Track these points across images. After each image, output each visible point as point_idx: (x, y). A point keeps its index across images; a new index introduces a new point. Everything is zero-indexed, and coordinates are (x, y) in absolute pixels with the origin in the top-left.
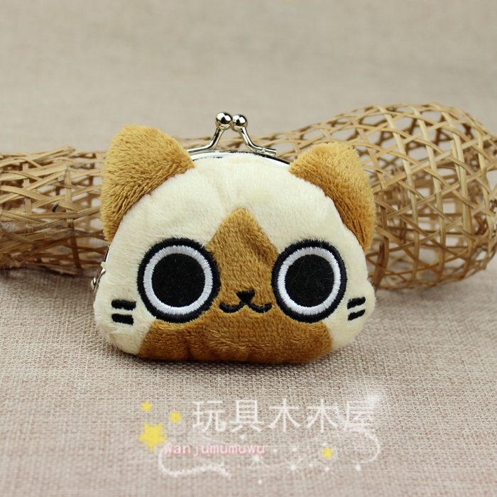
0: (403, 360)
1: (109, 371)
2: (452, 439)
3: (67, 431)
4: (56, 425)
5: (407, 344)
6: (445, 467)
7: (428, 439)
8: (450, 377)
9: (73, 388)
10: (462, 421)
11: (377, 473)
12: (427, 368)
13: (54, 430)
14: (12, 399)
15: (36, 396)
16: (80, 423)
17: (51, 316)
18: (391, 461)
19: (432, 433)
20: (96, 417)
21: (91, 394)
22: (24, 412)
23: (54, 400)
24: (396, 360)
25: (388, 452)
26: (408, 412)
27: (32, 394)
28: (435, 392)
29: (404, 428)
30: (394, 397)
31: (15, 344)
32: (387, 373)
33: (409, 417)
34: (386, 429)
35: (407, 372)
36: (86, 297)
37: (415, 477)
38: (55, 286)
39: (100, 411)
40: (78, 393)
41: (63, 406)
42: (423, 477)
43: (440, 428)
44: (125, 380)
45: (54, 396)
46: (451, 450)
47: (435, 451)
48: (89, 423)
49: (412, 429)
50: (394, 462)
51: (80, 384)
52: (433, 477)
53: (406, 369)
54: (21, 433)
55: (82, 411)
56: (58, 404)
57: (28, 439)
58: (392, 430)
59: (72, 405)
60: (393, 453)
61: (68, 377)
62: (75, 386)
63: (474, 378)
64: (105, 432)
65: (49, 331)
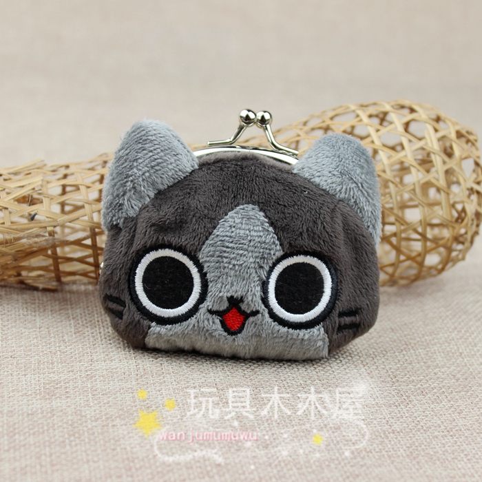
0: (404, 360)
1: (114, 396)
2: (475, 434)
3: (88, 461)
4: (74, 455)
5: (403, 343)
6: (478, 463)
7: (451, 436)
8: (453, 373)
9: (82, 416)
10: (478, 416)
11: (414, 473)
12: (429, 367)
13: (75, 461)
14: (21, 433)
15: (45, 428)
16: (99, 451)
17: (40, 347)
18: (423, 461)
19: (454, 430)
20: (114, 445)
21: (102, 421)
22: (37, 444)
23: (66, 430)
24: (397, 361)
25: (417, 452)
26: (424, 412)
27: (41, 426)
28: (443, 390)
29: (425, 428)
30: (406, 398)
31: (10, 377)
32: (391, 376)
33: (427, 416)
34: (407, 430)
35: (411, 373)
36: (71, 324)
37: (452, 475)
38: (35, 316)
39: (117, 438)
40: (89, 421)
41: (77, 435)
42: (460, 474)
43: (460, 425)
44: (133, 404)
45: (65, 425)
46: (478, 445)
47: (462, 448)
48: (109, 451)
49: (433, 428)
50: (426, 461)
51: (88, 412)
52: (470, 474)
53: (408, 370)
54: (41, 466)
55: (97, 439)
56: (71, 433)
57: (49, 472)
58: (414, 431)
59: (86, 433)
60: (422, 453)
61: (73, 406)
62: (84, 414)
63: (476, 372)
64: (128, 459)
65: (42, 362)
